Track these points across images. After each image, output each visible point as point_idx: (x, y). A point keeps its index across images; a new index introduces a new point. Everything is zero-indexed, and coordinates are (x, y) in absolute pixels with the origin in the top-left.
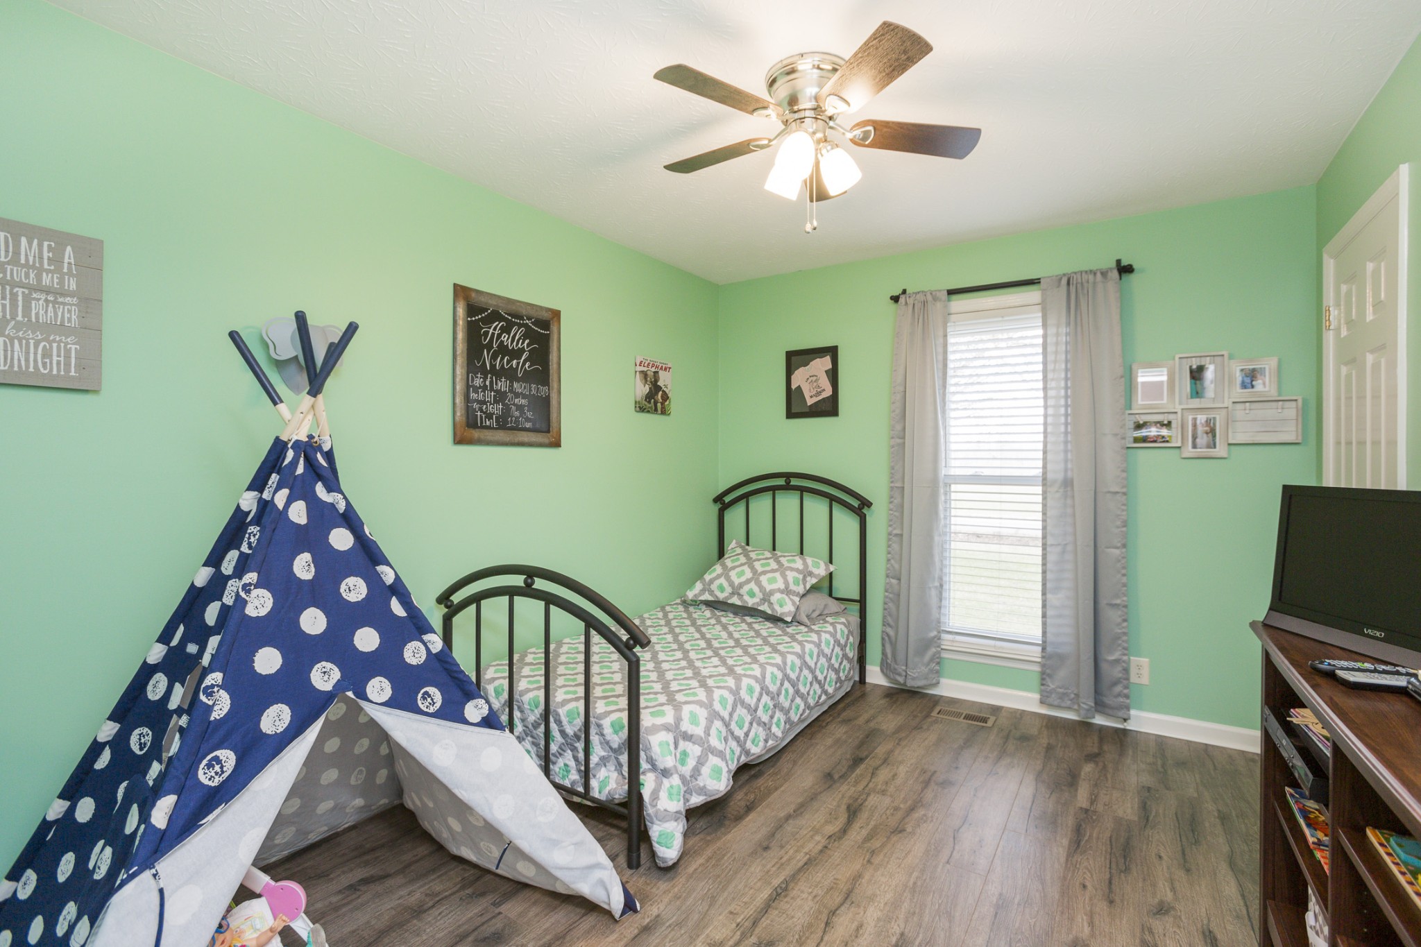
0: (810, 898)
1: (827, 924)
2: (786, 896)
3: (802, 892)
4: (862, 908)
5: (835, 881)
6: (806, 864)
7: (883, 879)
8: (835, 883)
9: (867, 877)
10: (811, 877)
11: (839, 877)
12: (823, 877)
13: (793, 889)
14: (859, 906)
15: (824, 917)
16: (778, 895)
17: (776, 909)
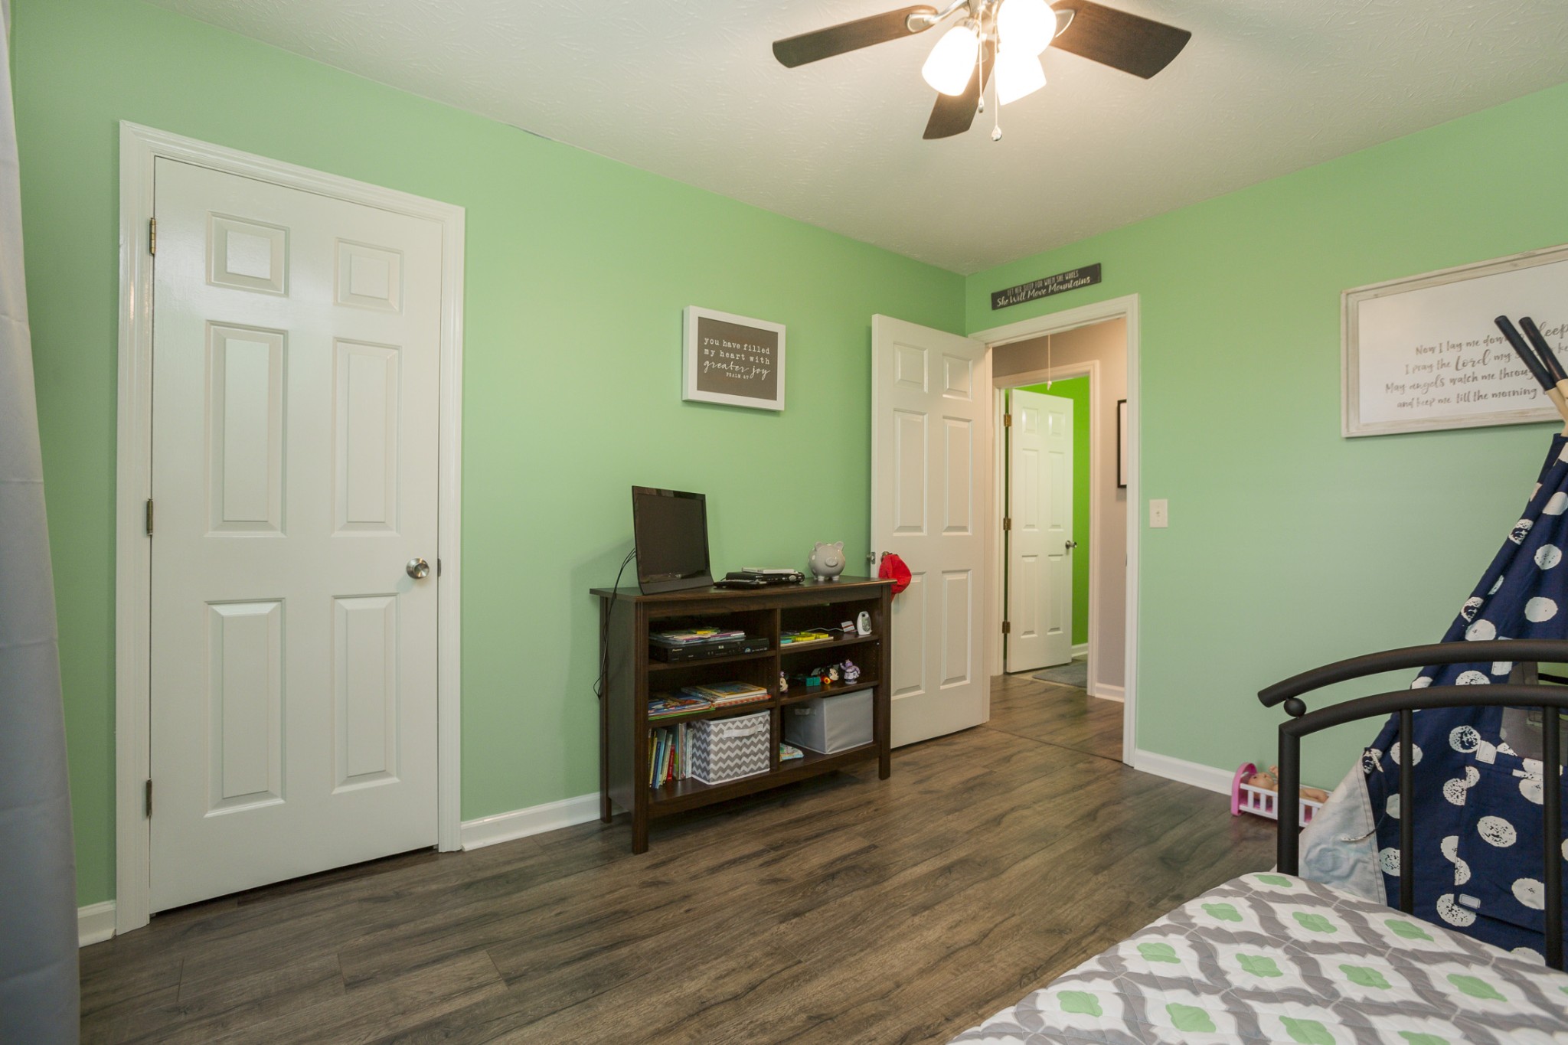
0: (995, 962)
1: (986, 936)
2: (1025, 969)
3: (1003, 969)
4: (941, 941)
5: (957, 972)
6: (987, 1002)
7: (896, 962)
8: (958, 970)
9: (915, 968)
10: (987, 983)
11: (949, 976)
12: (971, 980)
13: (1014, 975)
14: (943, 943)
15: (986, 941)
16: (1034, 972)
17: (1039, 958)
